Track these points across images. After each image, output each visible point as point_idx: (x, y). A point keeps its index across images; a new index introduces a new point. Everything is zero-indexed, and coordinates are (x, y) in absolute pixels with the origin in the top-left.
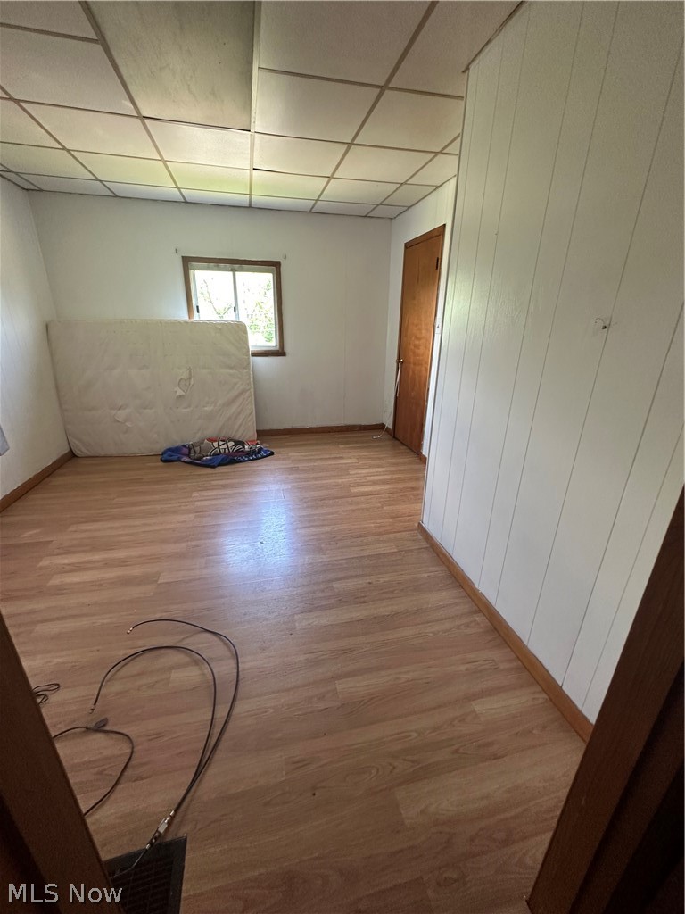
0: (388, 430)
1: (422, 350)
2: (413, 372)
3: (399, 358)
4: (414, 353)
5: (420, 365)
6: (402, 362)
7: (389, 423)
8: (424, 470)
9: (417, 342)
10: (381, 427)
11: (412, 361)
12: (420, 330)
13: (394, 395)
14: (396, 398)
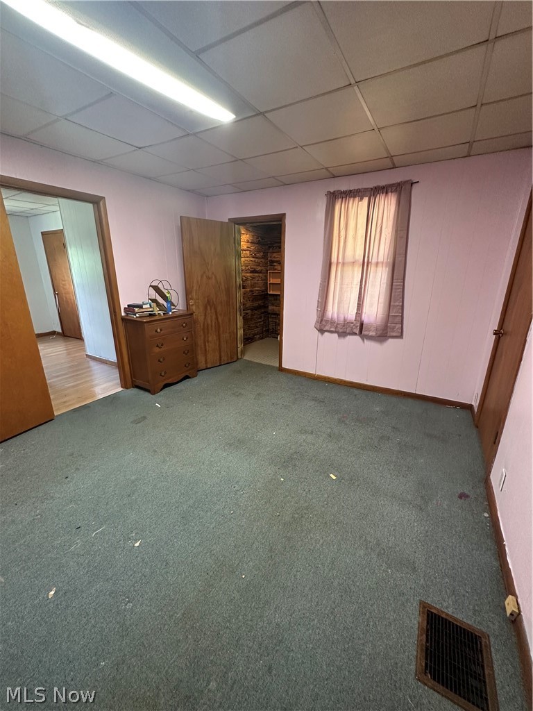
0: (58, 333)
1: (67, 286)
2: (66, 298)
3: (54, 291)
4: (64, 288)
5: (69, 293)
6: (57, 294)
7: (59, 329)
8: (83, 345)
9: (63, 283)
10: (54, 333)
11: (63, 292)
12: (64, 277)
13: (57, 312)
14: (59, 313)
